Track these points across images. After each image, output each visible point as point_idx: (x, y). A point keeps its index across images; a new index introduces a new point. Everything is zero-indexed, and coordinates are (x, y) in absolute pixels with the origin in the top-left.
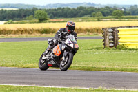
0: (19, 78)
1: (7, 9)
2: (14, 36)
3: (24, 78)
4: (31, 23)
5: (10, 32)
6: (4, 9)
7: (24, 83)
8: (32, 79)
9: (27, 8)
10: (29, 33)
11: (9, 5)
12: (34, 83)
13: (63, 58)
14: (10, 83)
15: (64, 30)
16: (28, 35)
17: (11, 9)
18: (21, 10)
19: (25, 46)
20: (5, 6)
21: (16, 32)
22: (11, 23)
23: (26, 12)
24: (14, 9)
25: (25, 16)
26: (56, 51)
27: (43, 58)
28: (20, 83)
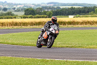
0: (83, 56)
1: (76, 7)
2: (80, 26)
3: (87, 56)
4: (92, 17)
5: (78, 23)
6: (74, 7)
7: (87, 59)
8: (92, 56)
9: (90, 6)
10: (91, 24)
11: (77, 4)
12: (93, 59)
13: (49, 40)
14: (77, 59)
15: (50, 22)
16: (90, 25)
17: (78, 7)
18: (85, 8)
19: (88, 33)
20: (74, 5)
21: (82, 23)
22: (79, 17)
23: (89, 9)
24: (81, 7)
25: (88, 12)
26: (45, 35)
27: (39, 40)
28: (84, 59)
